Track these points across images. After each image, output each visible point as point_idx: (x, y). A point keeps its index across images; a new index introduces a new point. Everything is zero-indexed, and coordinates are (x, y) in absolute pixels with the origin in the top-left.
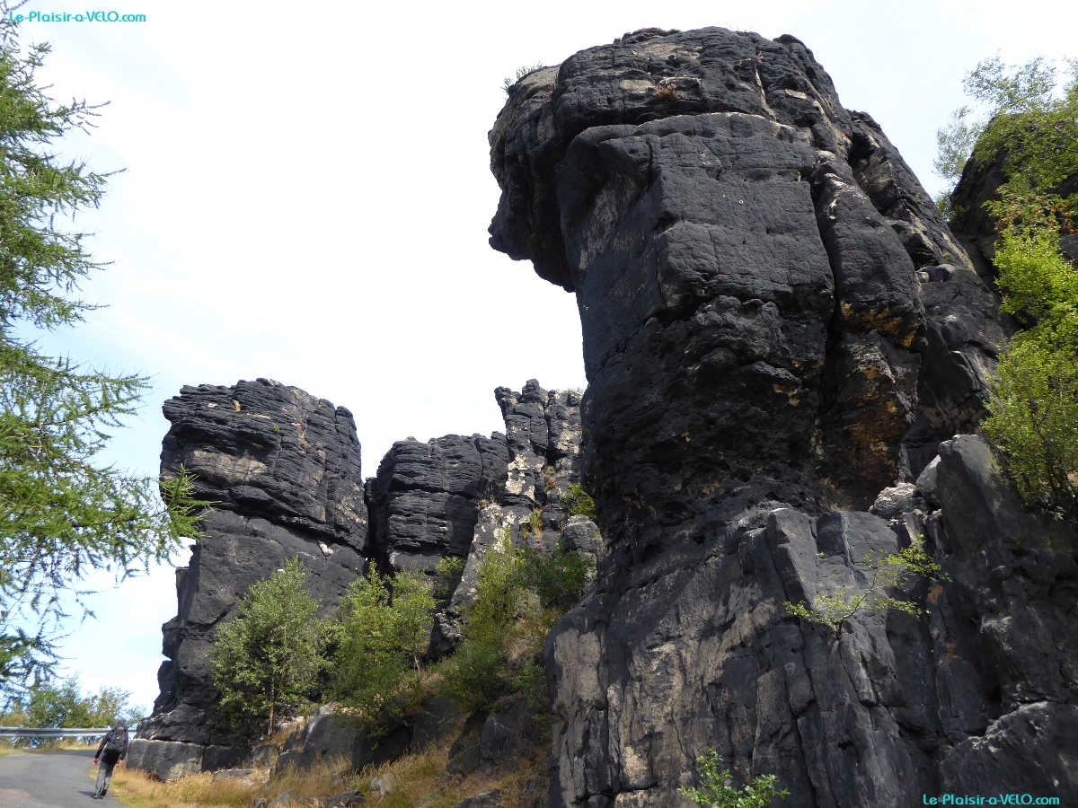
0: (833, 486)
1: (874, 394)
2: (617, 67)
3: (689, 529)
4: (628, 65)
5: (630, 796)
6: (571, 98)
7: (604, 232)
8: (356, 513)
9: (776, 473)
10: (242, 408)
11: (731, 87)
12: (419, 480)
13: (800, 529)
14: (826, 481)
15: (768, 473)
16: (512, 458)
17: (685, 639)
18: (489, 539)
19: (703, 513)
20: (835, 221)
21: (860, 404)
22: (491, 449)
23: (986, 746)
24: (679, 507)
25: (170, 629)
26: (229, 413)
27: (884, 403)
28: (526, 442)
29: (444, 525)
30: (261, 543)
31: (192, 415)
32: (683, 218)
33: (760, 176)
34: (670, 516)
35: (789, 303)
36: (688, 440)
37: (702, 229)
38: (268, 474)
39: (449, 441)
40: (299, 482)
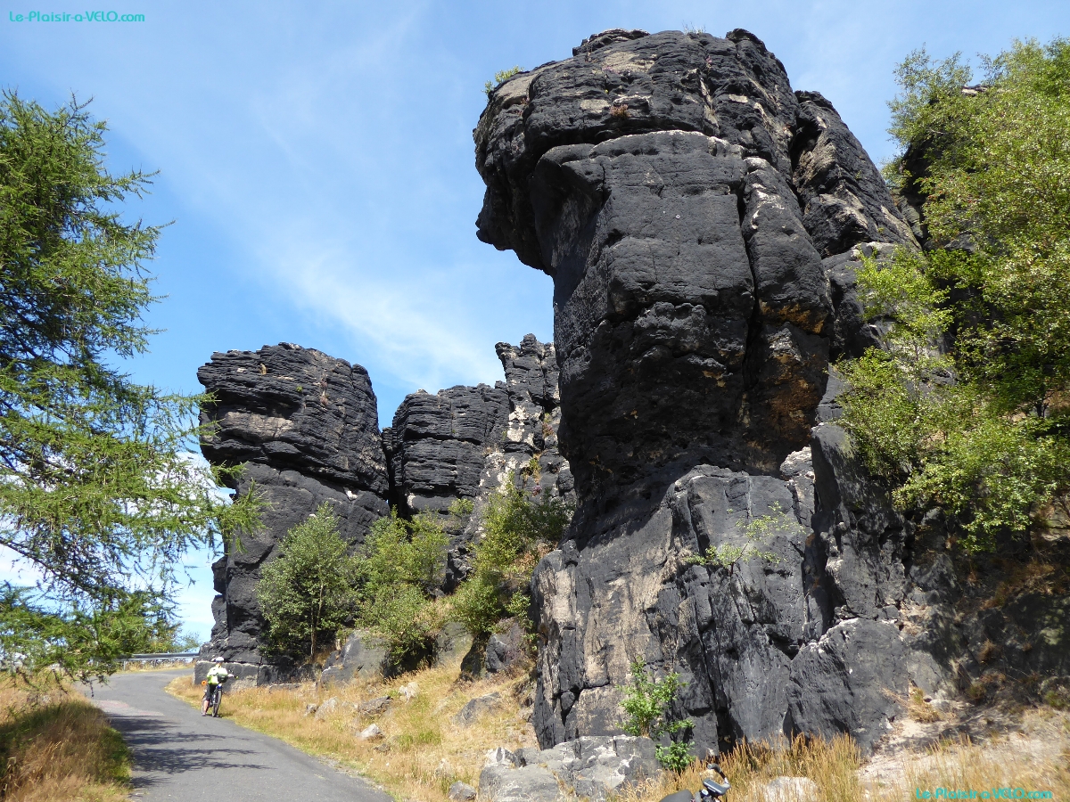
0: (759, 447)
1: (787, 375)
2: (578, 86)
3: (639, 487)
4: (588, 84)
5: (589, 692)
6: (541, 117)
7: (569, 236)
8: (376, 461)
9: (710, 441)
10: (268, 371)
11: (678, 101)
12: (431, 429)
13: (715, 491)
14: (753, 444)
15: (702, 441)
16: (512, 409)
17: (633, 575)
18: (493, 483)
19: (650, 475)
20: (756, 231)
21: (776, 383)
22: (495, 397)
23: (817, 649)
24: (632, 470)
25: (219, 569)
26: (257, 377)
27: (797, 381)
28: (525, 393)
29: (455, 469)
30: (294, 492)
31: (223, 380)
32: (629, 234)
33: (696, 192)
34: (625, 477)
35: (717, 304)
36: (636, 417)
37: (644, 244)
38: (295, 430)
39: (458, 391)
40: (323, 436)
